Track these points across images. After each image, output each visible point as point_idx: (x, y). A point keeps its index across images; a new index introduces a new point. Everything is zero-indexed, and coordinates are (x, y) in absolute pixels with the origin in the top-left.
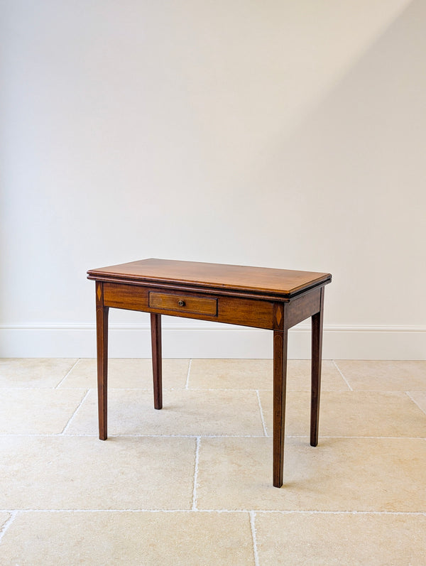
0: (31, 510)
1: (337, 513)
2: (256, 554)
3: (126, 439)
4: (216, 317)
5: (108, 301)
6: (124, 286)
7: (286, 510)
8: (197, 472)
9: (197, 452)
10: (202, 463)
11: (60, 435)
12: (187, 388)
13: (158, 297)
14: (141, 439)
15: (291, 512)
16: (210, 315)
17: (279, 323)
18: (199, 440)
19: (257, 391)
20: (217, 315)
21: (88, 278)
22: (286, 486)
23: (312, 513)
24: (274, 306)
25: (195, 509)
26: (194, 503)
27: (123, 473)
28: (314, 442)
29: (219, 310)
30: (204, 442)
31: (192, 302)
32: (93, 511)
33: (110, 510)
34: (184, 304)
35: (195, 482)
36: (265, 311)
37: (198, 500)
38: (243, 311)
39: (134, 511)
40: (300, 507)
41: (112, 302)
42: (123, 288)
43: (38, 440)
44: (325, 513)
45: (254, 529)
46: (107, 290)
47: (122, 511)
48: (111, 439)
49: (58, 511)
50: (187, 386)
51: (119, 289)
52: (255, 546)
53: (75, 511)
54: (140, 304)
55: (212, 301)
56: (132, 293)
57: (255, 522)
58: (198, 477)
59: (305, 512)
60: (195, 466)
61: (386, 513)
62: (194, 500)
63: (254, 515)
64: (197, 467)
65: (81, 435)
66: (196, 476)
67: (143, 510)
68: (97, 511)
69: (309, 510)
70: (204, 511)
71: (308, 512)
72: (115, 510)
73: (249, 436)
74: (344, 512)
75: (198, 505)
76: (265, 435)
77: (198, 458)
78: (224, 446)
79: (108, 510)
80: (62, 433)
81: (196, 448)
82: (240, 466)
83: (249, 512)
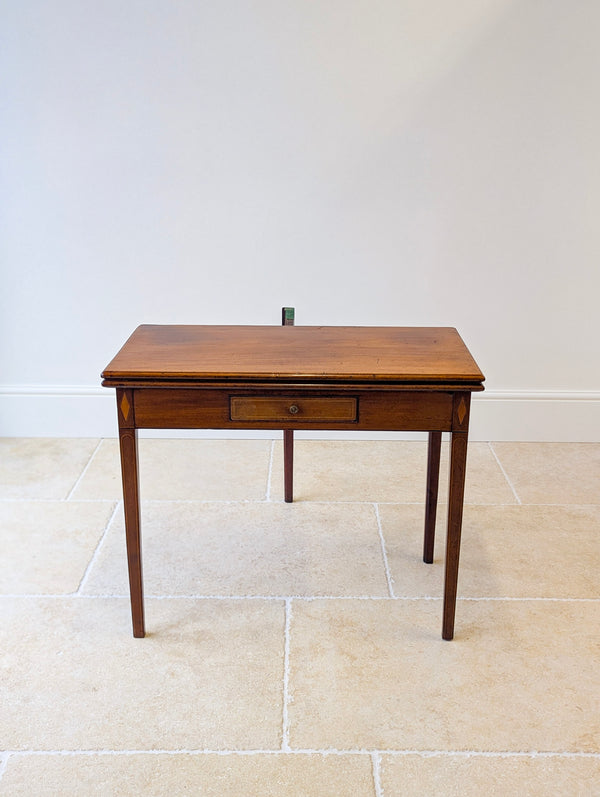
0: (31, 752)
1: (509, 755)
7: (428, 750)
8: (288, 671)
9: (287, 631)
10: (296, 652)
11: (75, 596)
12: (269, 500)
15: (435, 754)
18: (289, 606)
19: (376, 505)
21: (103, 385)
23: (468, 755)
25: (287, 749)
26: (285, 737)
27: (173, 674)
30: (297, 608)
32: (128, 753)
33: (156, 752)
35: (286, 692)
37: (291, 729)
39: (191, 753)
40: (449, 743)
43: (41, 606)
44: (488, 755)
45: (380, 791)
47: (172, 752)
49: (74, 753)
53: (100, 753)
57: (381, 775)
58: (289, 682)
59: (458, 753)
60: (284, 658)
61: (583, 755)
62: (285, 728)
63: (378, 761)
64: (287, 663)
65: (106, 596)
66: (286, 680)
67: (206, 751)
68: (134, 752)
69: (463, 750)
70: (301, 751)
71: (462, 753)
72: (163, 751)
73: (367, 598)
74: (517, 754)
75: (292, 740)
76: (390, 596)
77: (288, 642)
78: (328, 619)
79: (151, 752)
80: (77, 591)
81: (285, 623)
82: (354, 659)
83: (371, 753)
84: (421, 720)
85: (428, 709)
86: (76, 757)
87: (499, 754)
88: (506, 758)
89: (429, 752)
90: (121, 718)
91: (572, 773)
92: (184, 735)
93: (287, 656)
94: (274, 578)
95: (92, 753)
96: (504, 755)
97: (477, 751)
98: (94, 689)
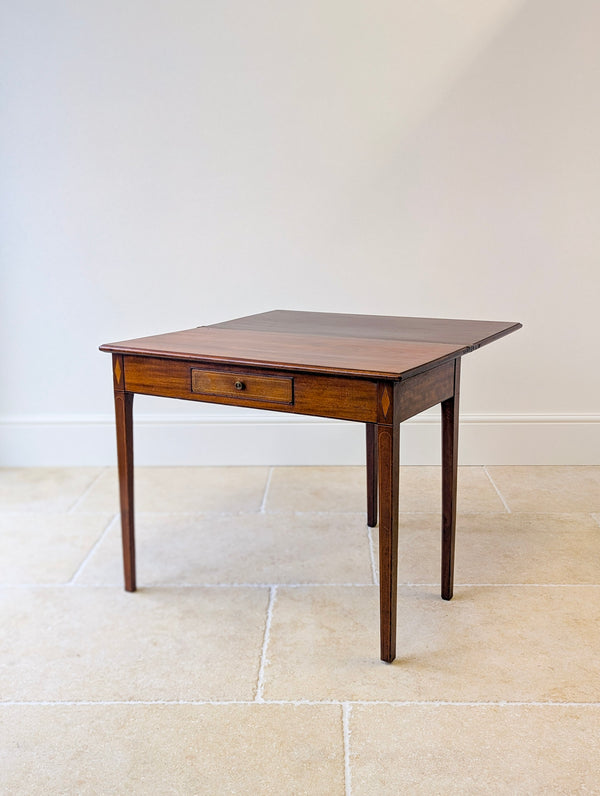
0: (12, 703)
1: (477, 704)
2: (348, 771)
3: (164, 590)
4: (291, 406)
5: (130, 384)
6: (154, 361)
7: (399, 700)
8: (267, 640)
9: (270, 611)
10: (277, 627)
11: (67, 585)
12: (263, 512)
13: (205, 377)
14: (188, 591)
15: (404, 704)
16: (282, 403)
17: (385, 414)
18: (274, 588)
20: (293, 402)
21: (101, 349)
22: (400, 662)
23: (437, 704)
24: (379, 388)
25: (260, 701)
26: (259, 691)
27: (155, 644)
28: (447, 594)
29: (296, 395)
30: (281, 593)
31: (255, 383)
32: (106, 703)
33: (132, 703)
34: (244, 386)
35: (264, 657)
36: (364, 394)
37: (265, 686)
38: (331, 396)
39: (167, 703)
40: (420, 695)
41: (137, 385)
42: (152, 364)
43: (34, 593)
44: (457, 704)
45: (347, 731)
46: (128, 367)
47: (148, 703)
48: (143, 590)
49: (53, 704)
50: (263, 506)
51: (146, 366)
52: (347, 758)
53: (79, 704)
54: (179, 388)
55: (286, 381)
56: (166, 371)
57: (350, 720)
58: (268, 650)
60: (265, 631)
61: (551, 704)
62: (260, 685)
63: (348, 709)
64: (268, 634)
66: (265, 647)
67: (181, 702)
68: (111, 703)
69: (433, 701)
70: (273, 702)
71: (430, 703)
72: (139, 702)
73: (350, 585)
74: (486, 704)
75: (266, 693)
76: (373, 583)
77: (270, 619)
78: (310, 601)
79: (127, 702)
80: (70, 580)
81: (269, 604)
82: (332, 631)
83: (342, 703)
86: (56, 706)
89: (400, 703)
91: (540, 718)
92: (161, 690)
93: (267, 630)
95: (70, 703)
96: (473, 705)
98: (78, 655)
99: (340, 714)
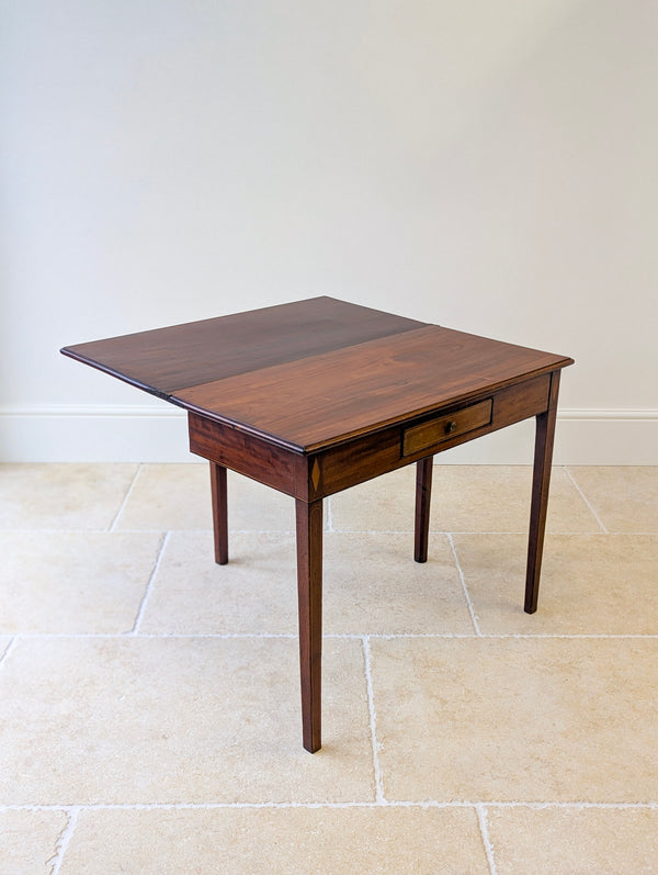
0: (102, 806)
1: (626, 806)
7: (537, 801)
8: (374, 716)
9: (368, 673)
10: (381, 696)
11: (131, 635)
12: (332, 530)
14: (270, 642)
15: (545, 806)
18: (367, 646)
19: (449, 534)
23: (581, 806)
25: (382, 802)
26: (378, 787)
27: (248, 721)
30: (376, 647)
32: (209, 806)
33: (238, 805)
35: (374, 739)
37: (384, 780)
39: (278, 806)
40: (559, 794)
43: (95, 647)
44: (604, 806)
45: (489, 847)
47: (257, 806)
49: (149, 808)
53: (179, 807)
57: (489, 830)
58: (377, 729)
59: (570, 805)
60: (367, 702)
62: (377, 779)
63: (483, 814)
64: (372, 707)
65: (166, 635)
66: (373, 726)
67: (294, 804)
68: (216, 806)
69: (575, 802)
70: (397, 804)
71: (573, 805)
72: (246, 805)
73: (451, 636)
74: (635, 806)
75: (387, 791)
76: (476, 634)
77: (370, 685)
78: (411, 659)
79: (234, 805)
80: (133, 630)
81: (365, 663)
82: (444, 702)
83: (475, 805)
84: (526, 769)
85: (532, 757)
87: (616, 806)
88: (624, 810)
89: (539, 804)
90: (197, 769)
92: (268, 787)
93: (371, 698)
94: (347, 614)
95: (169, 807)
96: (621, 807)
97: (590, 802)
98: (164, 737)
99: (475, 818)
